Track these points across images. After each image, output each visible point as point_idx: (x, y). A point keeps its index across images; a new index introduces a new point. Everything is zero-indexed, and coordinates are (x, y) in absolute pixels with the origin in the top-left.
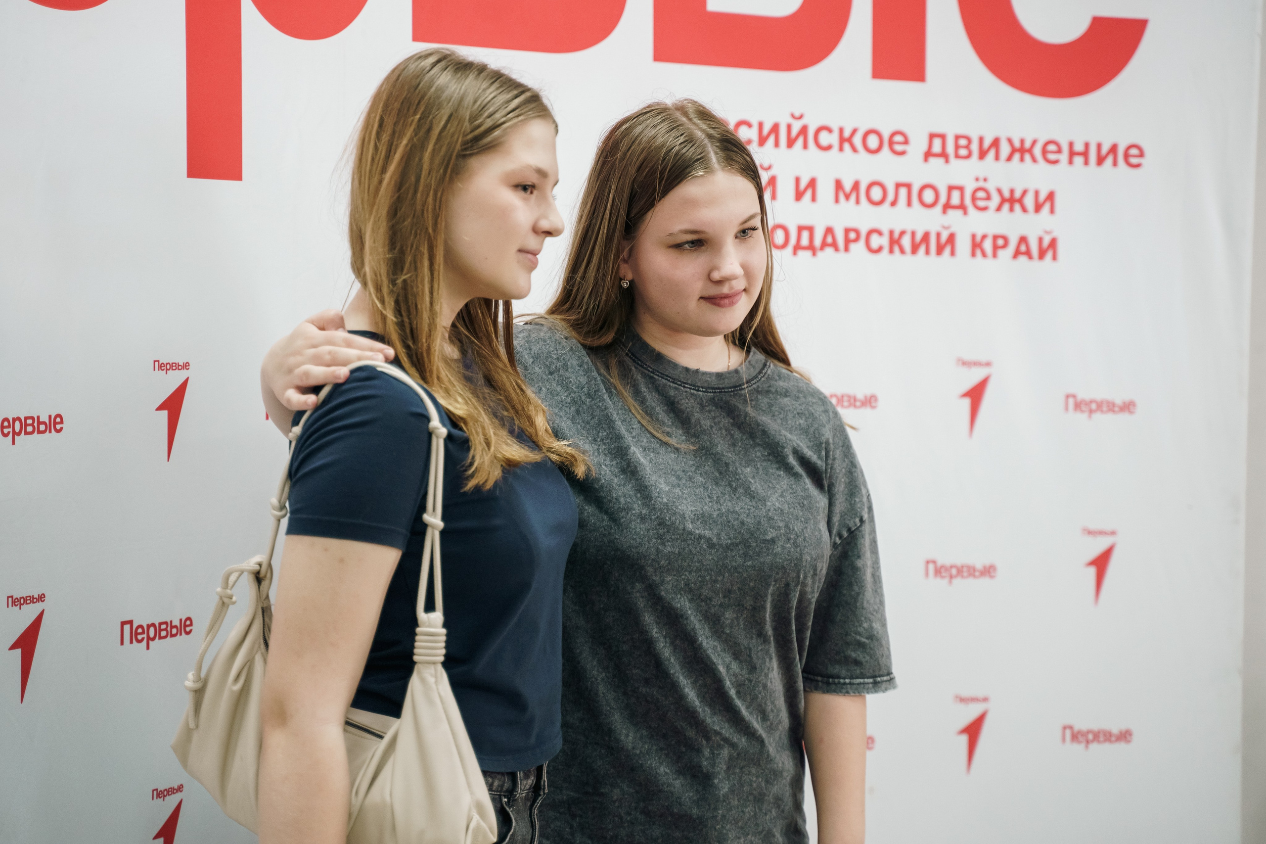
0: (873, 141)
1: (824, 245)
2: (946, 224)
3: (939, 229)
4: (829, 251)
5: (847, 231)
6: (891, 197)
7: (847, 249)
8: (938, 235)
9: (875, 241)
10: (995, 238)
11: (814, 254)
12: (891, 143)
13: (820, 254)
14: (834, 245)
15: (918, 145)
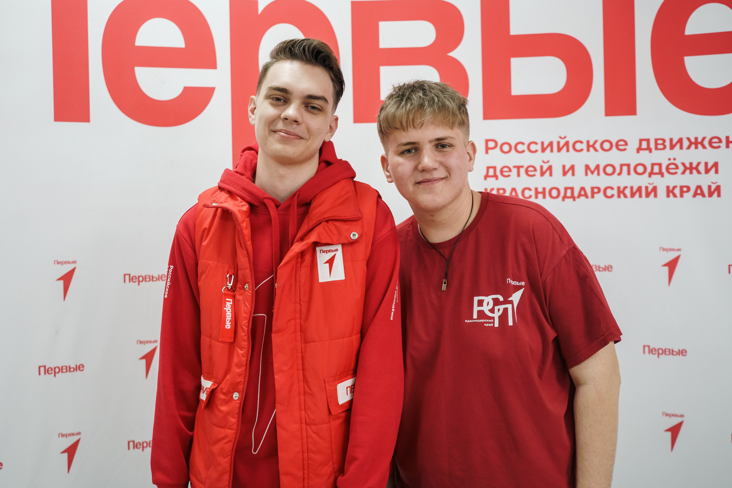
0: (607, 146)
1: (580, 195)
2: (651, 183)
3: (647, 185)
4: (583, 198)
5: (593, 188)
6: (618, 170)
7: (593, 197)
8: (647, 188)
9: (609, 192)
10: (682, 187)
11: (574, 200)
12: (617, 145)
13: (577, 200)
14: (586, 196)
15: (633, 145)
